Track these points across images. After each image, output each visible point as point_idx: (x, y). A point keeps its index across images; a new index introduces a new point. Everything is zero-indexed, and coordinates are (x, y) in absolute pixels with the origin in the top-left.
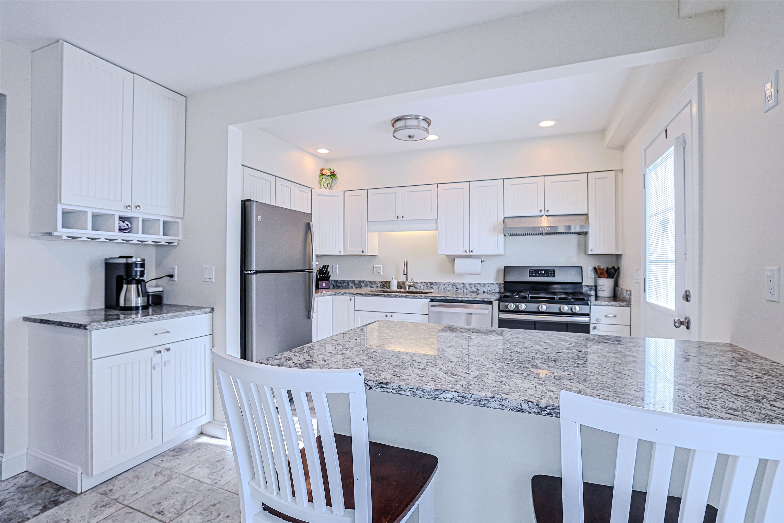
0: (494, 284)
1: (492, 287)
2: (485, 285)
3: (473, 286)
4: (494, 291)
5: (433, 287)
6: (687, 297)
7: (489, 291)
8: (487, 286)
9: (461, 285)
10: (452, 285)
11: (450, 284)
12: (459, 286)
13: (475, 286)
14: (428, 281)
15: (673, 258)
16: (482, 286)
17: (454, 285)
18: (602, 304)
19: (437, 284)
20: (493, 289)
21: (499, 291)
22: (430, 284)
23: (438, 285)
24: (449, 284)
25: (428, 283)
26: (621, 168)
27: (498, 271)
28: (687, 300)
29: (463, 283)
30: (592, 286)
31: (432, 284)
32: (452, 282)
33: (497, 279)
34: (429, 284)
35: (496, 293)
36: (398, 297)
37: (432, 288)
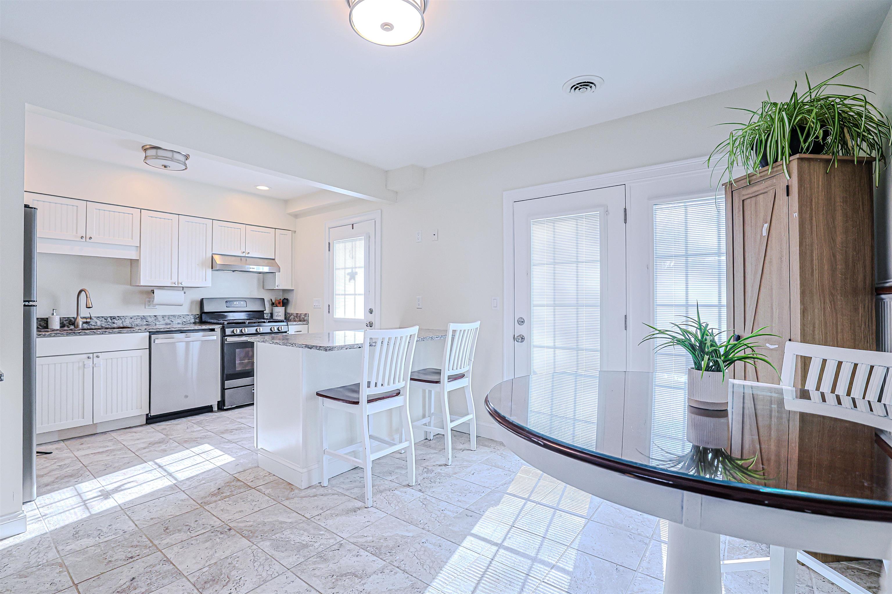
0: (188, 315)
1: (187, 319)
2: (180, 316)
3: (166, 318)
4: (189, 322)
5: (116, 321)
6: (371, 311)
7: (184, 322)
8: (182, 318)
9: (152, 318)
10: (141, 318)
11: (139, 317)
12: (149, 319)
13: (169, 318)
14: (108, 316)
15: (362, 292)
16: (176, 318)
17: (143, 318)
18: (294, 324)
19: (121, 318)
20: (188, 320)
21: (194, 322)
22: (111, 319)
23: (123, 320)
24: (137, 317)
25: (107, 317)
26: (295, 230)
27: (192, 302)
28: (371, 313)
29: (155, 316)
30: (268, 313)
31: (114, 319)
32: (141, 314)
33: (191, 310)
34: (109, 319)
35: (191, 323)
36: (107, 333)
37: (114, 323)
